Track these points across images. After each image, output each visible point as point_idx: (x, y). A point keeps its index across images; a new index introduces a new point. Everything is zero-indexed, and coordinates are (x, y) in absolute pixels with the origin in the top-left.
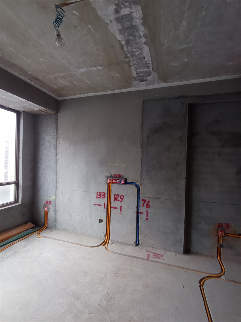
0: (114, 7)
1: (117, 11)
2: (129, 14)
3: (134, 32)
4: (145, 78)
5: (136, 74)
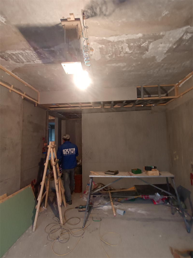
4: (10, 59)
5: (12, 54)
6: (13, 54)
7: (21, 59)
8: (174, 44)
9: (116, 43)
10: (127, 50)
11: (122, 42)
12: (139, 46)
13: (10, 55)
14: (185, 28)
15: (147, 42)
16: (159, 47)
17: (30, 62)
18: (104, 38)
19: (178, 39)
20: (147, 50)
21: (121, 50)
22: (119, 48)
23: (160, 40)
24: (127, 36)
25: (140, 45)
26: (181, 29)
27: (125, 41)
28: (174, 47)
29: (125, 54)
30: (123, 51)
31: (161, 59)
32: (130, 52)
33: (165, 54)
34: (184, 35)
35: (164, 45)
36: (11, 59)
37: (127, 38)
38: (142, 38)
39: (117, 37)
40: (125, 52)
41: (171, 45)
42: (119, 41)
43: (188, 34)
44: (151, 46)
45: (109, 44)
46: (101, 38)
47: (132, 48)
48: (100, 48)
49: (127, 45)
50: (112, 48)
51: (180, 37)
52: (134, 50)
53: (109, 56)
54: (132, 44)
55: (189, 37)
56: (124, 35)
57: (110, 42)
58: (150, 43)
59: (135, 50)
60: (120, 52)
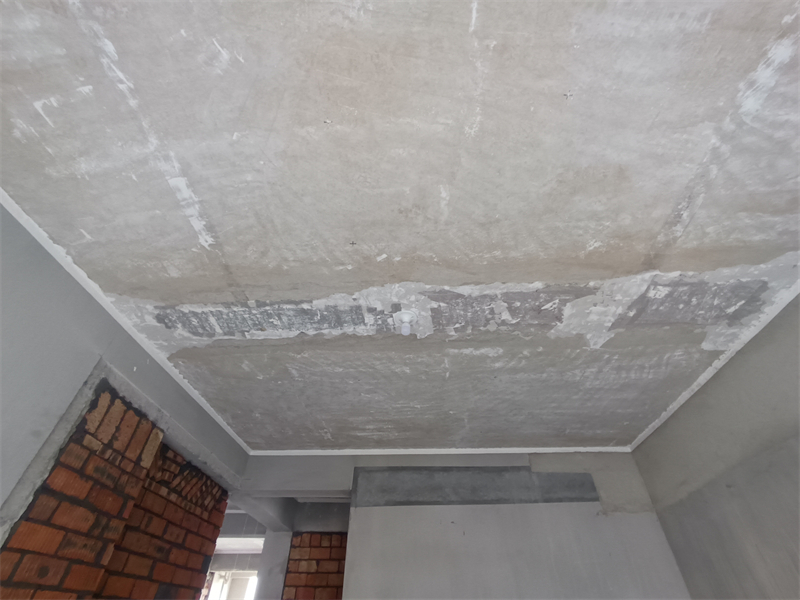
0: (379, 308)
1: (371, 310)
2: (363, 322)
3: (330, 323)
4: (179, 326)
5: (193, 312)
6: (195, 314)
7: (211, 327)
8: (630, 308)
9: (476, 299)
10: (506, 316)
11: (493, 298)
12: (538, 310)
13: (184, 314)
14: (648, 275)
15: (557, 301)
16: (589, 313)
17: (233, 334)
18: (447, 288)
19: (635, 297)
20: (559, 319)
21: (490, 316)
22: (484, 311)
23: (590, 298)
24: (504, 286)
25: (539, 307)
26: (639, 277)
27: (499, 296)
28: (631, 314)
29: (499, 325)
30: (493, 318)
31: (602, 342)
32: (514, 322)
33: (610, 329)
34: (648, 288)
35: (603, 309)
36: (184, 326)
37: (505, 291)
38: (544, 292)
39: (478, 287)
40: (499, 321)
41: (620, 310)
42: (485, 296)
43: (660, 288)
44: (567, 311)
45: (459, 301)
46: (438, 288)
47: (519, 313)
48: (432, 310)
49: (506, 304)
50: (465, 310)
51: (640, 294)
52: (524, 317)
53: (456, 330)
54: (518, 304)
55: (663, 295)
56: (496, 284)
57: (460, 296)
58: (564, 303)
59: (528, 317)
60: (488, 321)
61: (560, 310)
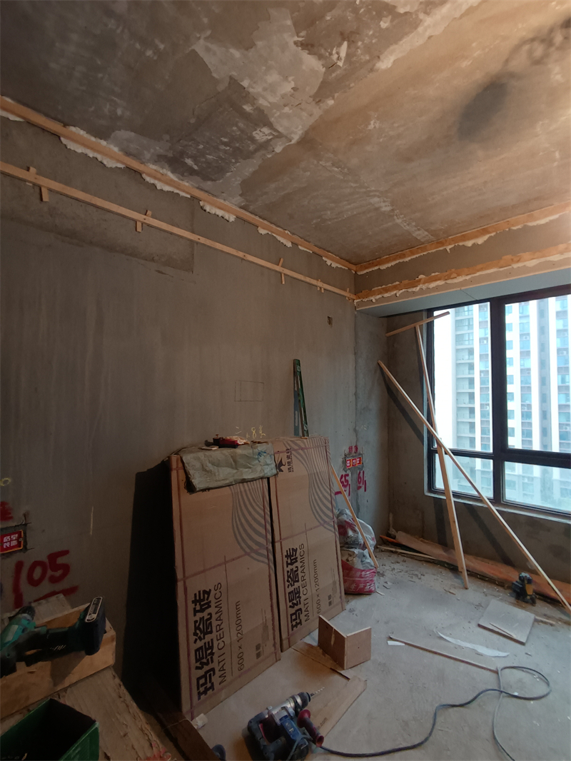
15: (340, 63)
37: (420, 29)
38: (369, 61)
39: (464, 7)
49: (402, 11)
54: (384, 25)
56: (438, 31)
61: (320, 57)
